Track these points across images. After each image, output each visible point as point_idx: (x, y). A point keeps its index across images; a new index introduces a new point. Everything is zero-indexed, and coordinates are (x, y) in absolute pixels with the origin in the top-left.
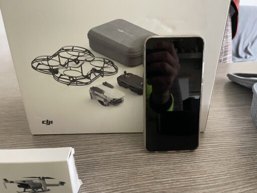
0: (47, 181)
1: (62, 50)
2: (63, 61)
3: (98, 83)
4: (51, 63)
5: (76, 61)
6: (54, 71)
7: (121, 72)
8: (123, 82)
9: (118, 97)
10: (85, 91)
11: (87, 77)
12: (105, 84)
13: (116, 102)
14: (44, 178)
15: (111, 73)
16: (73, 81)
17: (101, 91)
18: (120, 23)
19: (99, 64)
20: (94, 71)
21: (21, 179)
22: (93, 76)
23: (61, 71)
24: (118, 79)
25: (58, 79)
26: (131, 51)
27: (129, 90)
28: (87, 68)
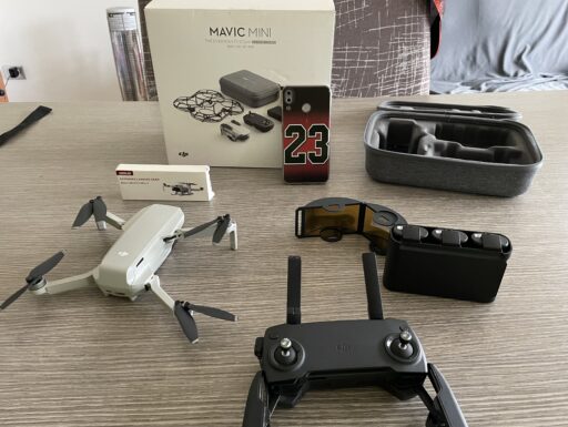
0: (193, 187)
1: (199, 92)
2: (199, 102)
3: (227, 120)
4: (189, 102)
5: (210, 102)
6: (191, 110)
7: (246, 112)
8: (250, 120)
9: (244, 134)
10: (216, 127)
11: (218, 115)
12: (234, 122)
13: (243, 138)
14: (190, 184)
15: (238, 113)
16: (207, 118)
17: (230, 128)
18: (245, 73)
19: (228, 105)
20: (224, 110)
21: (174, 184)
22: (223, 115)
23: (197, 110)
24: (245, 117)
25: (194, 116)
26: (254, 95)
27: (253, 128)
28: (218, 108)
